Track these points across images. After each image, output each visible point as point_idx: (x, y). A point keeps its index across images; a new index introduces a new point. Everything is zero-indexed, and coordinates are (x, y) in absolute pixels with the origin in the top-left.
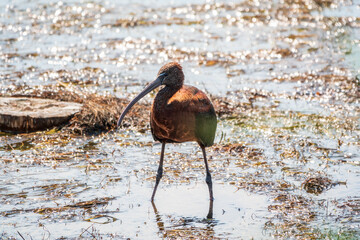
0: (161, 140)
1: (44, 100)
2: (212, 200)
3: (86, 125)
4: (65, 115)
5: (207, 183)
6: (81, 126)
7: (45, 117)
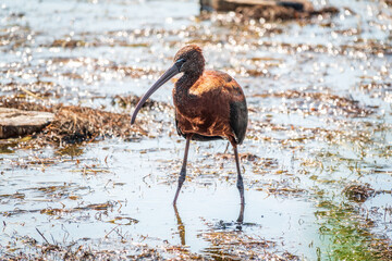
0: (185, 136)
1: (9, 109)
2: (243, 204)
3: (65, 133)
4: (38, 124)
5: (239, 188)
6: (61, 134)
7: (16, 125)
